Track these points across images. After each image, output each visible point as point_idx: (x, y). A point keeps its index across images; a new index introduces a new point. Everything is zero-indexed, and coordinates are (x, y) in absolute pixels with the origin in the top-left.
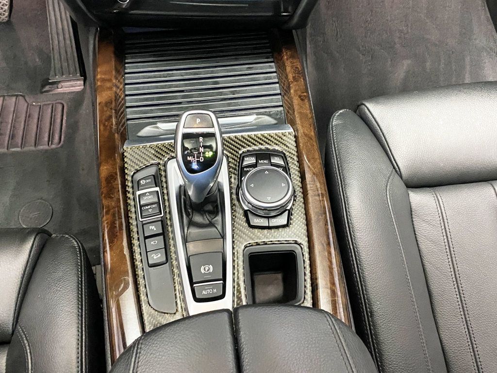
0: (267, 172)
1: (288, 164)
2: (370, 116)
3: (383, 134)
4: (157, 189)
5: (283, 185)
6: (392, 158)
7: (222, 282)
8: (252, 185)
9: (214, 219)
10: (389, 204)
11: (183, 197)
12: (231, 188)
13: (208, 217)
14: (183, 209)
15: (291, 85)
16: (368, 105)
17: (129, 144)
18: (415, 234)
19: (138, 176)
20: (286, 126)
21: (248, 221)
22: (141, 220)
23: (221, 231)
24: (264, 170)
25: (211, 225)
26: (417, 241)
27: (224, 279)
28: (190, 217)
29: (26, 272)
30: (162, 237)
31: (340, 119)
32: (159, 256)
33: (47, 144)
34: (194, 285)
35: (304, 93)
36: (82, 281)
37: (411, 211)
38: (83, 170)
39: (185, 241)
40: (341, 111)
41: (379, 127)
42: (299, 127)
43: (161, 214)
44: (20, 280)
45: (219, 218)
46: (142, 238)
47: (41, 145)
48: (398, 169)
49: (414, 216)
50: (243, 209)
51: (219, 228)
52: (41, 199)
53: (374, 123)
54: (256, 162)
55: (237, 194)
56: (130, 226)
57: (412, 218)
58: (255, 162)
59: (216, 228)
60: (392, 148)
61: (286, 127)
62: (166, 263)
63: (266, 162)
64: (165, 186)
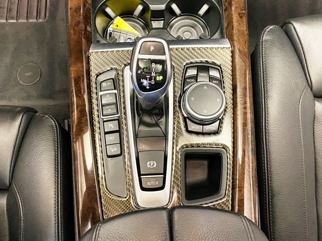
0: (205, 88)
1: (223, 77)
2: (295, 34)
3: (303, 52)
4: (115, 91)
5: (218, 100)
6: (307, 73)
7: (163, 176)
8: (193, 99)
9: (159, 121)
10: (300, 114)
11: (135, 99)
12: (174, 96)
13: (155, 118)
14: (136, 111)
15: (233, 2)
16: (295, 24)
17: (94, 48)
18: (314, 135)
19: (101, 78)
20: (225, 40)
21: (186, 126)
22: (102, 117)
23: (164, 131)
24: (203, 85)
25: (157, 125)
26: (314, 140)
27: (165, 173)
28: (141, 117)
29: (17, 143)
30: (118, 134)
31: (270, 35)
32: (116, 149)
33: (35, 18)
34: (142, 177)
35: (242, 10)
36: (58, 155)
37: (314, 118)
38: (62, 43)
39: (136, 136)
40: (271, 27)
41: (301, 45)
42: (236, 44)
43: (118, 114)
44: (12, 149)
45: (163, 120)
46: (103, 133)
47: (31, 19)
48: (310, 83)
49: (315, 122)
50: (183, 115)
51: (163, 127)
52: (33, 62)
53: (298, 41)
54: (197, 75)
55: (180, 102)
56: (93, 122)
57: (314, 123)
58: (196, 73)
59: (161, 128)
60: (308, 65)
61: (224, 42)
62: (120, 156)
63: (205, 75)
64: (122, 90)
